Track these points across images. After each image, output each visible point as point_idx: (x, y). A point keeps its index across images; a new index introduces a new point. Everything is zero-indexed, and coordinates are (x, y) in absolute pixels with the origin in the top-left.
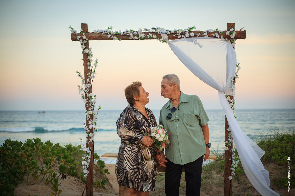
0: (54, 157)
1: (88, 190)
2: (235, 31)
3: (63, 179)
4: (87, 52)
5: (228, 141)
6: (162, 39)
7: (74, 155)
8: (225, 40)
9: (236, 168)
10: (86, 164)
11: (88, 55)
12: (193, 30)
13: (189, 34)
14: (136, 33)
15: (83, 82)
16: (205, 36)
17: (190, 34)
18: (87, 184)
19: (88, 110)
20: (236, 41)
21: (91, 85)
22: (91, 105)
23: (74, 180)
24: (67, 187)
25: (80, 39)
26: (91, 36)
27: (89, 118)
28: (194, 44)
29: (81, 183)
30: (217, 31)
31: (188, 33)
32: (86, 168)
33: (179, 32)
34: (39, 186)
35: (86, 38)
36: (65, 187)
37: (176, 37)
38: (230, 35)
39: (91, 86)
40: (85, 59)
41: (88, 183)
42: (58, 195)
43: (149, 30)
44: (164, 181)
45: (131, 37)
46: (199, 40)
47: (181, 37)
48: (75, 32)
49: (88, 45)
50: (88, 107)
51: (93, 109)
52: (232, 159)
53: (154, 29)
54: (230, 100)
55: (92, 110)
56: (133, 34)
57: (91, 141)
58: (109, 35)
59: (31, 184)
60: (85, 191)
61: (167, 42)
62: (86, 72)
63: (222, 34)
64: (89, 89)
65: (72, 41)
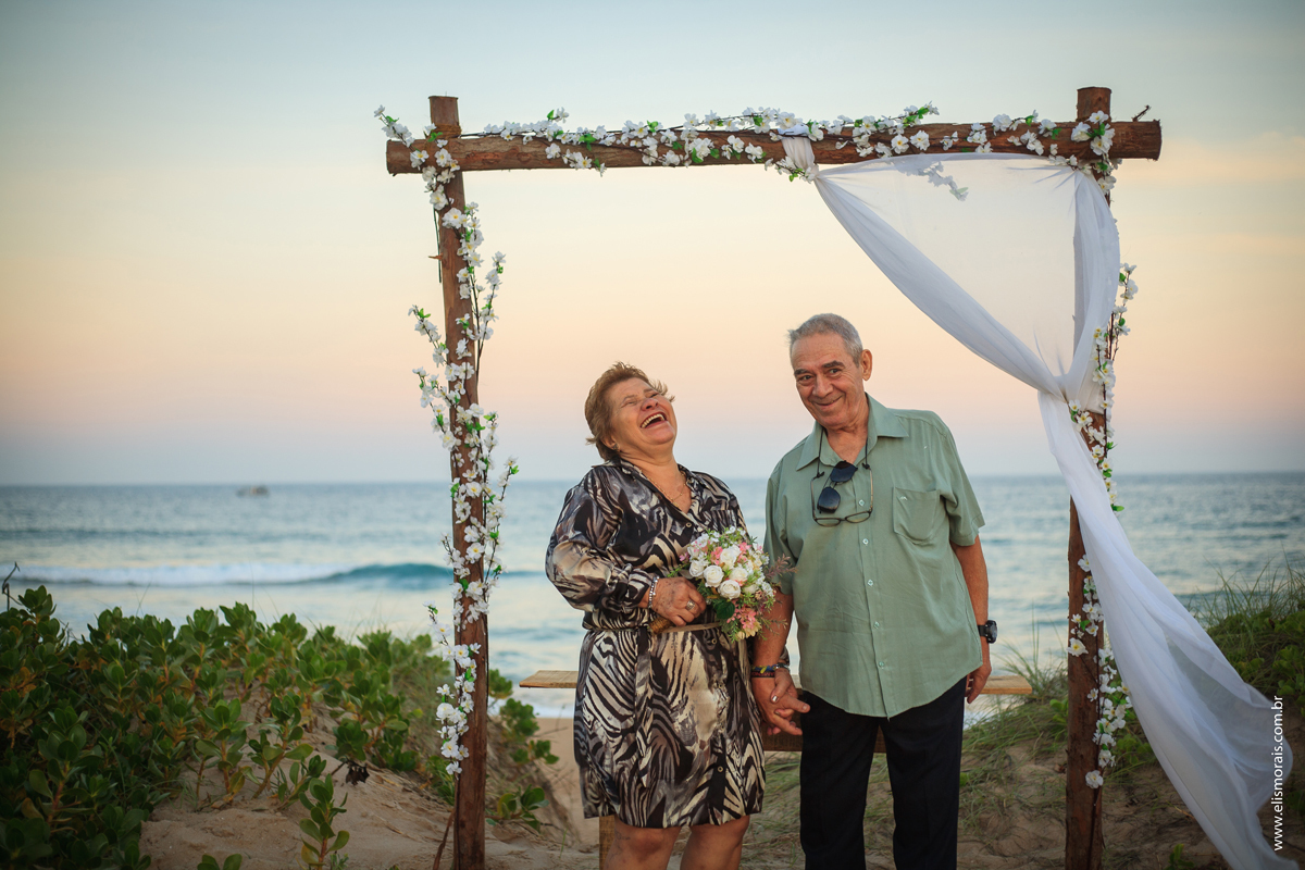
0: (313, 687)
1: (462, 832)
2: (1114, 125)
3: (355, 783)
4: (454, 225)
5: (1084, 616)
6: (788, 162)
7: (401, 680)
8: (1069, 164)
9: (1117, 734)
10: (457, 716)
11: (459, 237)
12: (927, 120)
13: (905, 140)
14: (673, 137)
15: (439, 357)
16: (980, 147)
17: (913, 140)
18: (458, 808)
19: (463, 481)
20: (1116, 168)
21: (474, 368)
22: (477, 457)
23: (402, 787)
24: (372, 818)
25: (424, 165)
26: (475, 154)
27: (468, 512)
28: (930, 181)
29: (435, 800)
30: (1030, 125)
31: (903, 135)
32: (455, 738)
33: (862, 130)
34: (248, 815)
35: (450, 159)
36: (364, 820)
37: (850, 151)
38: (1091, 139)
39: (473, 372)
40: (446, 255)
41: (463, 802)
42: (332, 853)
43: (729, 124)
44: (796, 793)
45: (649, 156)
46: (953, 167)
47: (869, 150)
48: (401, 136)
49: (462, 193)
50: (460, 465)
51: (485, 477)
52: (1100, 694)
53: (752, 119)
54: (1092, 432)
55: (478, 479)
56: (657, 142)
57: (475, 616)
58: (553, 145)
59: (215, 808)
60: (451, 838)
61: (812, 176)
62: (450, 312)
63: (1053, 138)
64: (465, 388)
65: (390, 173)
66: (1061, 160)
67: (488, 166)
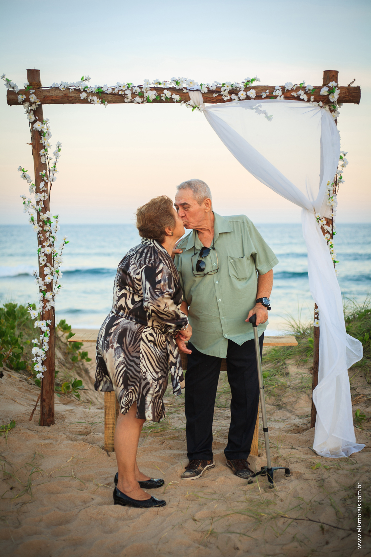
1: (44, 404)
2: (339, 88)
4: (38, 129)
6: (191, 102)
7: (21, 326)
8: (319, 105)
10: (41, 352)
11: (41, 135)
12: (255, 84)
13: (245, 93)
14: (138, 90)
15: (32, 190)
16: (279, 97)
17: (249, 93)
18: (42, 393)
19: (43, 247)
20: (340, 108)
21: (48, 195)
22: (49, 236)
23: (19, 379)
24: (5, 395)
25: (24, 101)
26: (47, 96)
27: (46, 261)
28: (256, 112)
29: (34, 385)
30: (302, 87)
31: (244, 91)
32: (41, 362)
33: (225, 88)
35: (36, 99)
36: (1, 396)
37: (220, 98)
38: (329, 94)
39: (47, 197)
40: (34, 143)
41: (44, 391)
43: (164, 84)
45: (128, 98)
46: (266, 105)
47: (228, 98)
48: (13, 88)
49: (42, 114)
50: (42, 239)
51: (53, 244)
53: (175, 82)
54: (326, 227)
55: (50, 246)
56: (131, 92)
57: (49, 308)
58: (84, 93)
60: (38, 409)
61: (202, 109)
62: (37, 169)
63: (312, 93)
64: (44, 204)
65: (9, 105)
66: (315, 103)
67: (53, 102)
